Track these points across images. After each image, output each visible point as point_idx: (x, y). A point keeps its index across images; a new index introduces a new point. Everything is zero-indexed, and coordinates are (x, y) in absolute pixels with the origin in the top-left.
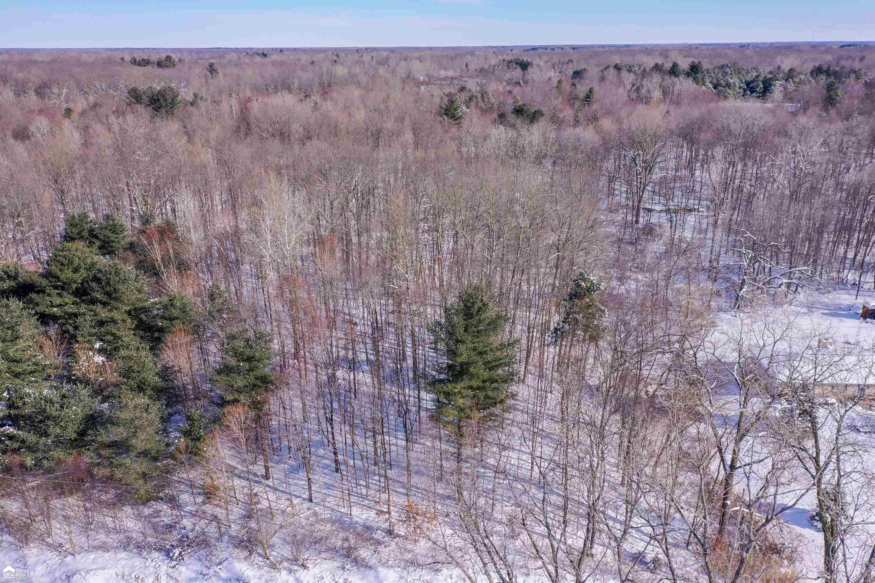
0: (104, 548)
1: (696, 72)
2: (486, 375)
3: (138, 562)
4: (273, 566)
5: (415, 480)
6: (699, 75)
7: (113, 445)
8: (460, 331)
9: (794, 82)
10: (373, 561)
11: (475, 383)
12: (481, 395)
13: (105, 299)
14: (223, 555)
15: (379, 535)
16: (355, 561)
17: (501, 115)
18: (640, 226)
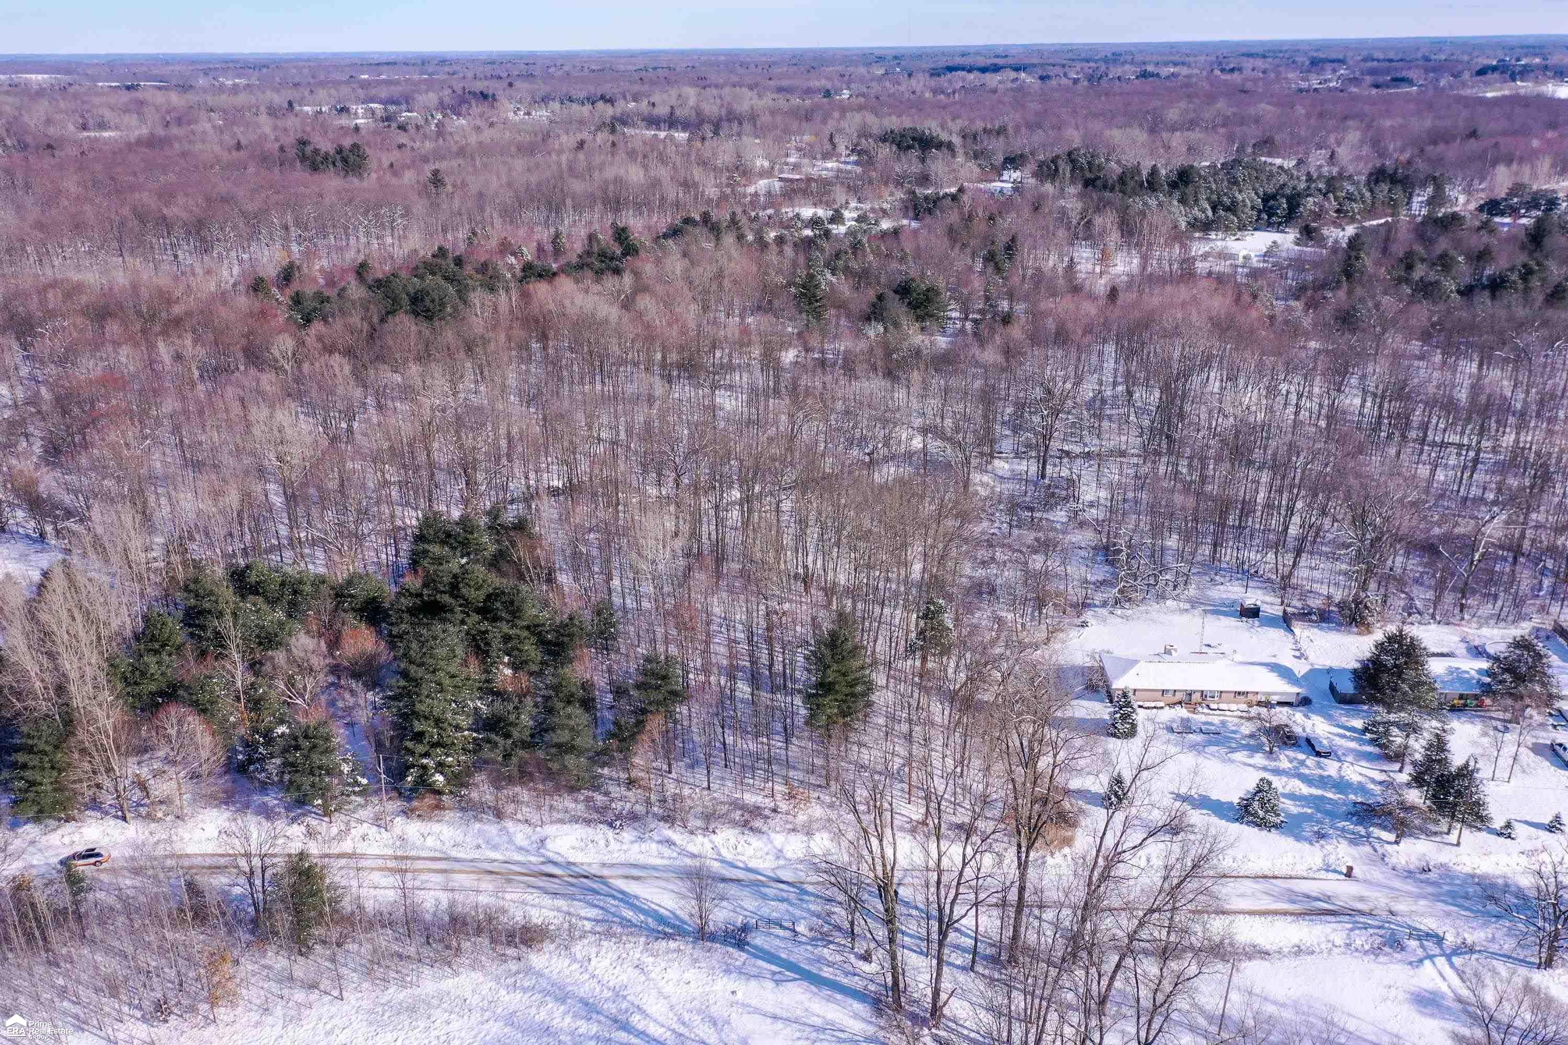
0: (561, 821)
1: (1186, 184)
2: (848, 690)
3: (590, 830)
4: (692, 833)
5: (792, 773)
6: (1190, 190)
7: (559, 746)
8: (828, 660)
9: (1336, 199)
10: (765, 829)
11: (839, 697)
12: (844, 707)
13: (508, 617)
14: (653, 826)
15: (767, 812)
16: (751, 829)
17: (880, 297)
18: (1047, 481)
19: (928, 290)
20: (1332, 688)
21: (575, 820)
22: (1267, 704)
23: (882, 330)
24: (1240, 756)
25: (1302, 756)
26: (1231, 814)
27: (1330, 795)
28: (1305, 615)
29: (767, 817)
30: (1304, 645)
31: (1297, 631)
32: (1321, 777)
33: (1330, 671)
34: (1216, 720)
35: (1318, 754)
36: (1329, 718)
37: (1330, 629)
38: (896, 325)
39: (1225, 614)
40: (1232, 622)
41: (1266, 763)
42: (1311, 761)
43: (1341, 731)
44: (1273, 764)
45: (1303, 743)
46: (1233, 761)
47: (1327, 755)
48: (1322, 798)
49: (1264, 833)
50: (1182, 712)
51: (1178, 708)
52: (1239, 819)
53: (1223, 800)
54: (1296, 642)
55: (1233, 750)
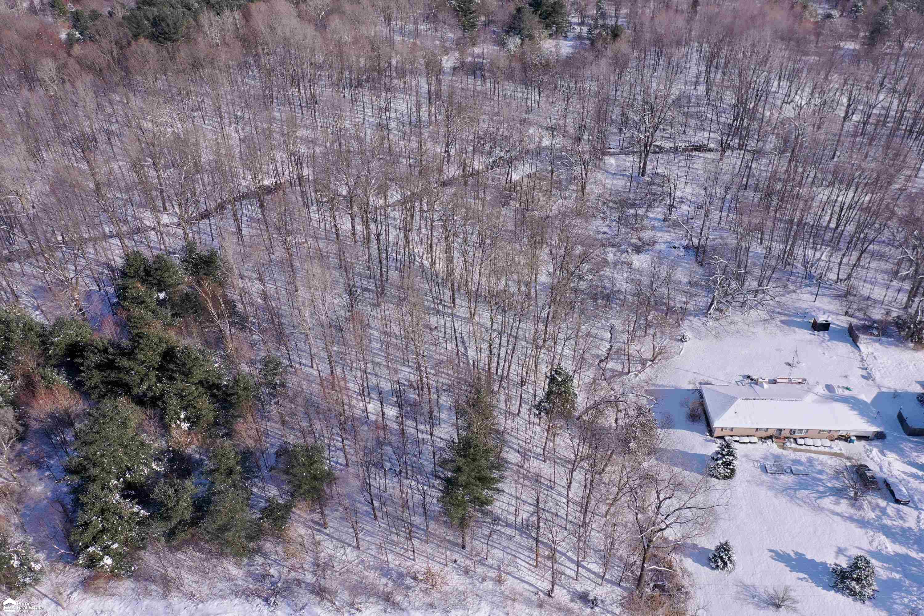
4: (338, 610)
10: (405, 604)
14: (304, 601)
16: (393, 604)
17: (519, 10)
18: (646, 178)
19: (555, 3)
20: (901, 418)
21: (237, 592)
22: (847, 439)
23: (519, 41)
24: (828, 502)
25: (882, 503)
26: (826, 579)
27: (913, 554)
28: (867, 329)
29: (409, 588)
30: (870, 362)
31: (862, 347)
32: (903, 529)
33: (896, 395)
34: (803, 457)
35: (898, 501)
36: (901, 453)
37: (890, 344)
38: (531, 38)
39: (801, 326)
40: (806, 335)
41: (852, 511)
42: (891, 508)
43: (914, 470)
44: (857, 514)
45: (882, 485)
46: (821, 509)
47: (906, 503)
48: (906, 557)
49: (859, 603)
50: (773, 447)
51: (769, 442)
52: (834, 587)
53: (818, 560)
54: (863, 360)
55: (822, 495)
